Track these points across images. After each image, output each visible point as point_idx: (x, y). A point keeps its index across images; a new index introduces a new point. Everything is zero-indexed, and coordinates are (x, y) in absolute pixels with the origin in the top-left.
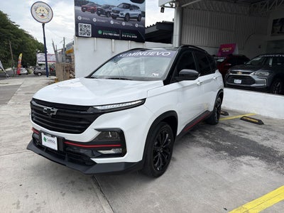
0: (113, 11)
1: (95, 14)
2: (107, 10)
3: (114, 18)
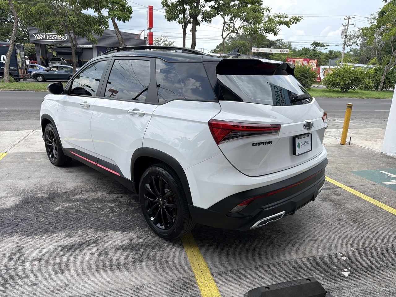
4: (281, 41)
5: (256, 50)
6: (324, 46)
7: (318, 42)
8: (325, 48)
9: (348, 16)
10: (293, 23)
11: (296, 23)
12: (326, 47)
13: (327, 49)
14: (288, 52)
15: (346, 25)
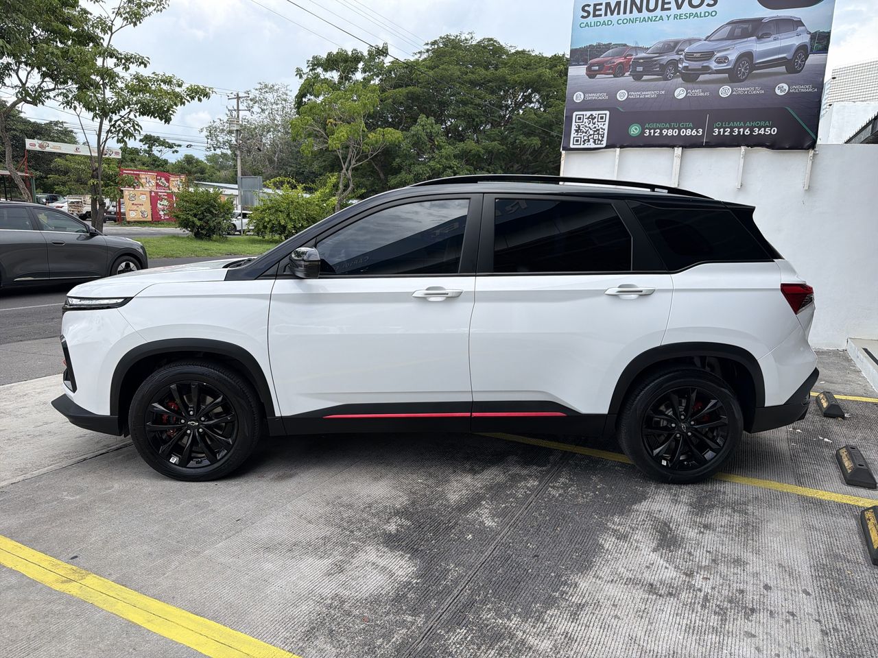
0: (690, 57)
1: (627, 78)
2: (666, 58)
3: (690, 77)
4: (59, 125)
5: (37, 145)
6: (171, 146)
7: (155, 135)
8: (173, 149)
9: (235, 93)
10: (192, 98)
11: (200, 100)
12: (176, 148)
13: (177, 152)
14: (120, 155)
15: (235, 110)
